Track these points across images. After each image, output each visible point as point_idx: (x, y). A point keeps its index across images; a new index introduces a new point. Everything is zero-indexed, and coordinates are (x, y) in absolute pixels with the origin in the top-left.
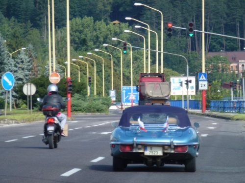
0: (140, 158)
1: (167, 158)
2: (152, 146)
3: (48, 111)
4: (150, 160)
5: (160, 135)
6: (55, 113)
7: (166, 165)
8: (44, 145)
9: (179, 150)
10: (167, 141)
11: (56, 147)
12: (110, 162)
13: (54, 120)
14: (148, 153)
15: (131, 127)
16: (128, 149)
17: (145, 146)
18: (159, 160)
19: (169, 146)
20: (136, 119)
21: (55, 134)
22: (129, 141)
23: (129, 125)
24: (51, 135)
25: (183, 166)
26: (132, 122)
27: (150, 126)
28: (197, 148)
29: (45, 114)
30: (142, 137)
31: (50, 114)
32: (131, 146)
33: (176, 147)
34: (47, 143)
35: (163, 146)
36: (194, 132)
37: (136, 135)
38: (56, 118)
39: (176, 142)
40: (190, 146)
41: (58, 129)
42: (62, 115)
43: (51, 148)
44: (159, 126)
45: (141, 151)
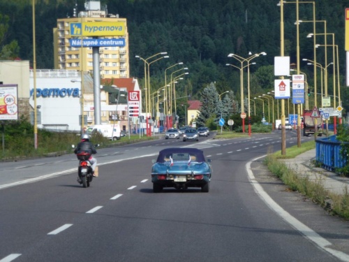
0: (172, 183)
1: (189, 183)
2: (179, 175)
3: (81, 155)
4: (178, 185)
5: (186, 168)
6: (87, 158)
7: (189, 188)
8: (79, 184)
9: (198, 178)
10: (189, 172)
11: (88, 185)
12: (151, 187)
13: (87, 163)
14: (176, 180)
15: (165, 163)
16: (163, 178)
17: (174, 175)
18: (184, 185)
19: (191, 175)
20: (168, 157)
21: (88, 175)
22: (164, 172)
23: (164, 161)
24: (84, 176)
25: (200, 188)
26: (166, 160)
27: (178, 162)
28: (210, 176)
29: (79, 158)
30: (172, 170)
31: (83, 158)
32: (165, 175)
33: (195, 176)
34: (81, 183)
35: (186, 175)
36: (207, 166)
37: (169, 168)
38: (88, 162)
39: (195, 172)
40: (204, 175)
41: (90, 171)
42: (93, 159)
43: (84, 187)
44: (184, 162)
45: (172, 179)
